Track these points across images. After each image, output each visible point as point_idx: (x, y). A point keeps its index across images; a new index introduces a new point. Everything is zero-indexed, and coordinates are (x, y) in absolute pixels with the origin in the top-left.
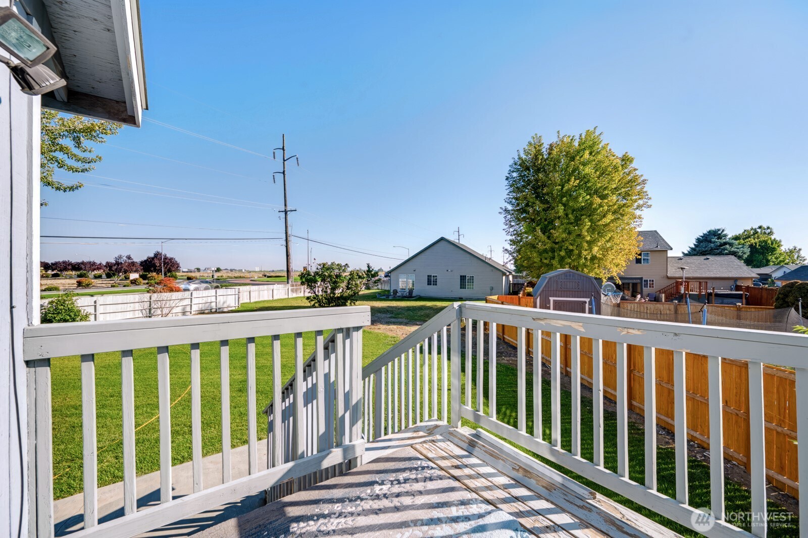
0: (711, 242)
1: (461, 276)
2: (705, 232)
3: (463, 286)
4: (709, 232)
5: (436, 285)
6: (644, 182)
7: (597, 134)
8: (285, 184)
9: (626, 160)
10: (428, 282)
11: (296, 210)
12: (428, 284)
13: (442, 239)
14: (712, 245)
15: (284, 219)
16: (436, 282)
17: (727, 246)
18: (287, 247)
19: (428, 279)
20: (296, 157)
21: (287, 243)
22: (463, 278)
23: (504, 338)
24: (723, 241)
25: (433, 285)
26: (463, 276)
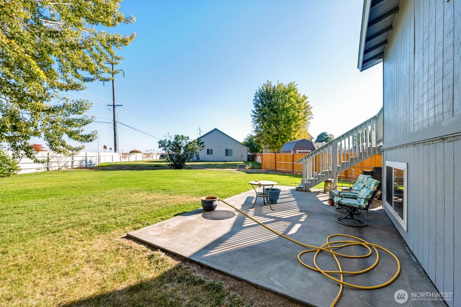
0: (323, 137)
1: (226, 150)
2: (321, 133)
3: (227, 154)
4: (322, 133)
5: (212, 154)
6: (311, 108)
7: (295, 84)
8: (113, 88)
9: (305, 98)
10: (207, 152)
11: (122, 106)
12: (207, 154)
13: (216, 129)
14: (324, 139)
15: (113, 111)
16: (212, 152)
17: (329, 139)
18: (115, 129)
19: (207, 151)
20: (122, 71)
21: (115, 126)
22: (227, 151)
23: (276, 169)
24: (327, 137)
25: (210, 154)
26: (227, 149)
